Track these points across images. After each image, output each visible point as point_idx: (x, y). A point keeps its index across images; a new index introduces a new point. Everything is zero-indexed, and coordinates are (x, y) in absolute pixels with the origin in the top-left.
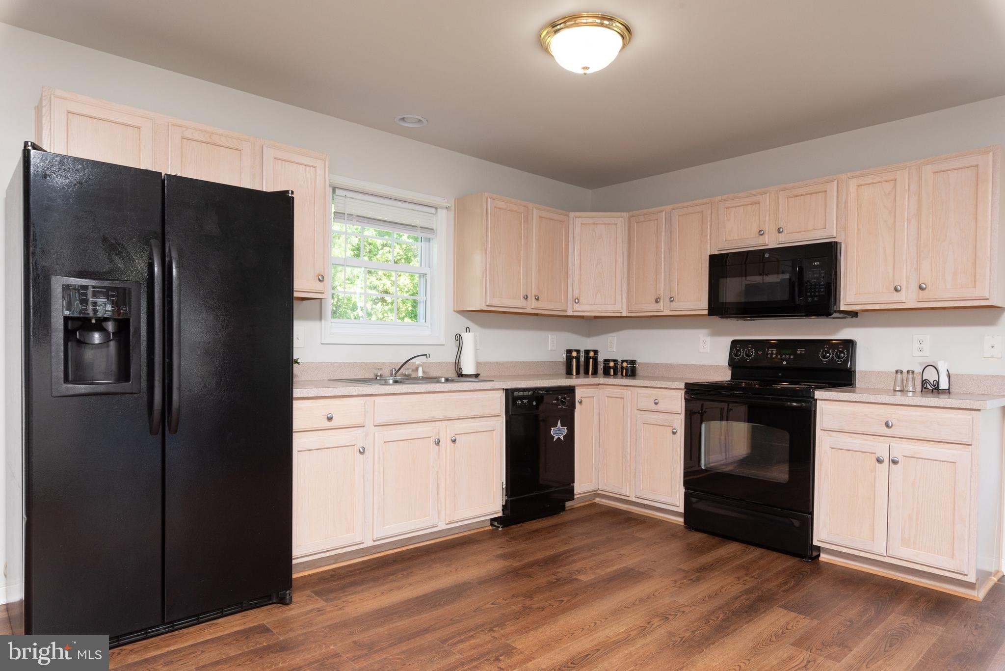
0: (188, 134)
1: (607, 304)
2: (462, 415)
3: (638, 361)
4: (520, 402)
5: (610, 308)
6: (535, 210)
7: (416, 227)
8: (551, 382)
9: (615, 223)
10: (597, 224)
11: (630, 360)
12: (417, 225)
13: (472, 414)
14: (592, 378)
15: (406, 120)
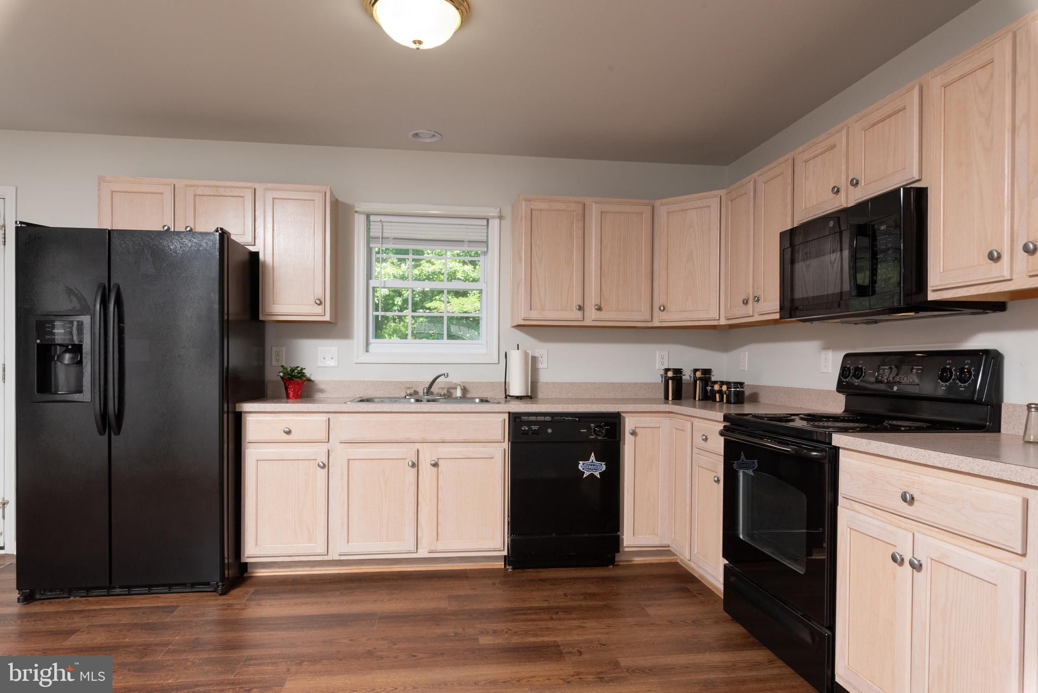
0: (199, 192)
1: (700, 310)
2: (448, 438)
3: (746, 383)
4: (527, 429)
5: (703, 316)
6: (594, 205)
7: (463, 241)
8: (582, 407)
9: (709, 205)
10: (686, 210)
11: (735, 383)
12: (465, 240)
13: (461, 438)
14: (673, 404)
15: (420, 135)
